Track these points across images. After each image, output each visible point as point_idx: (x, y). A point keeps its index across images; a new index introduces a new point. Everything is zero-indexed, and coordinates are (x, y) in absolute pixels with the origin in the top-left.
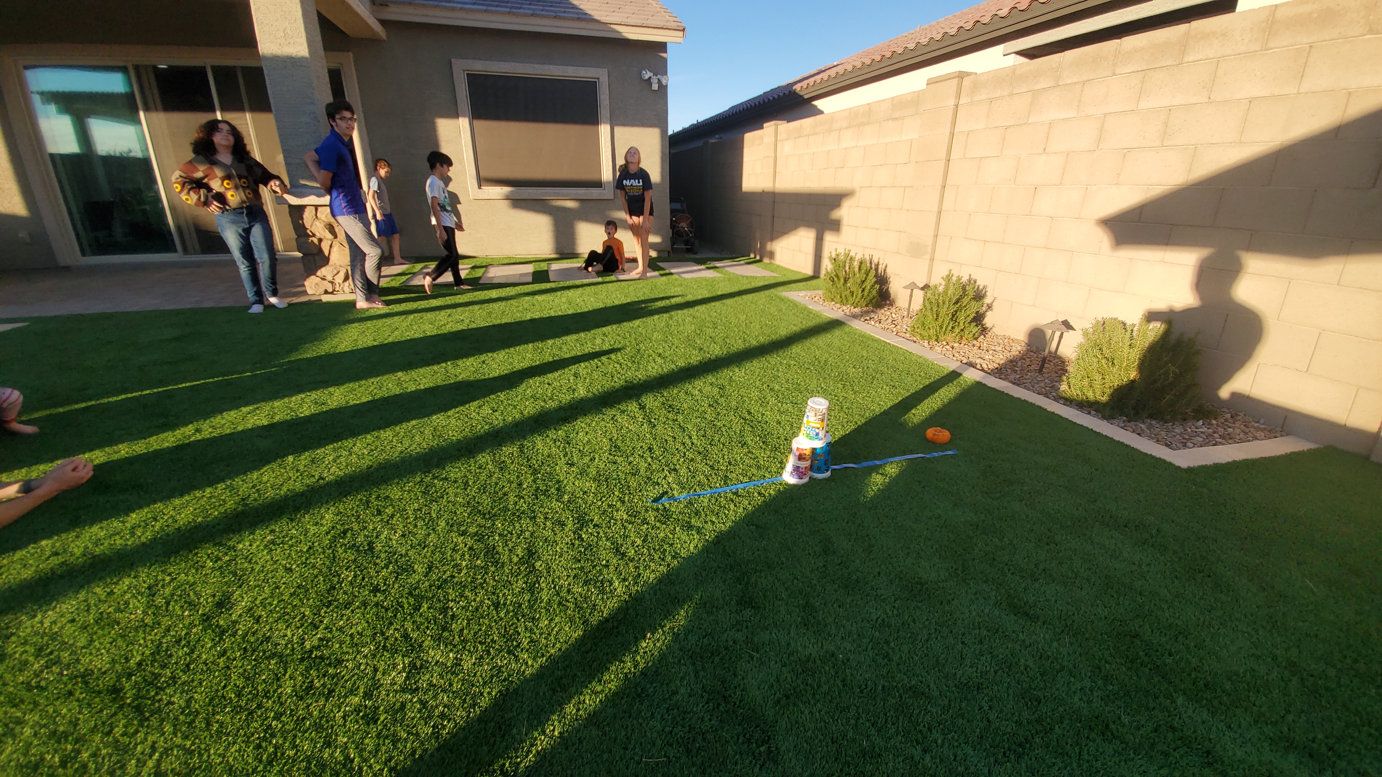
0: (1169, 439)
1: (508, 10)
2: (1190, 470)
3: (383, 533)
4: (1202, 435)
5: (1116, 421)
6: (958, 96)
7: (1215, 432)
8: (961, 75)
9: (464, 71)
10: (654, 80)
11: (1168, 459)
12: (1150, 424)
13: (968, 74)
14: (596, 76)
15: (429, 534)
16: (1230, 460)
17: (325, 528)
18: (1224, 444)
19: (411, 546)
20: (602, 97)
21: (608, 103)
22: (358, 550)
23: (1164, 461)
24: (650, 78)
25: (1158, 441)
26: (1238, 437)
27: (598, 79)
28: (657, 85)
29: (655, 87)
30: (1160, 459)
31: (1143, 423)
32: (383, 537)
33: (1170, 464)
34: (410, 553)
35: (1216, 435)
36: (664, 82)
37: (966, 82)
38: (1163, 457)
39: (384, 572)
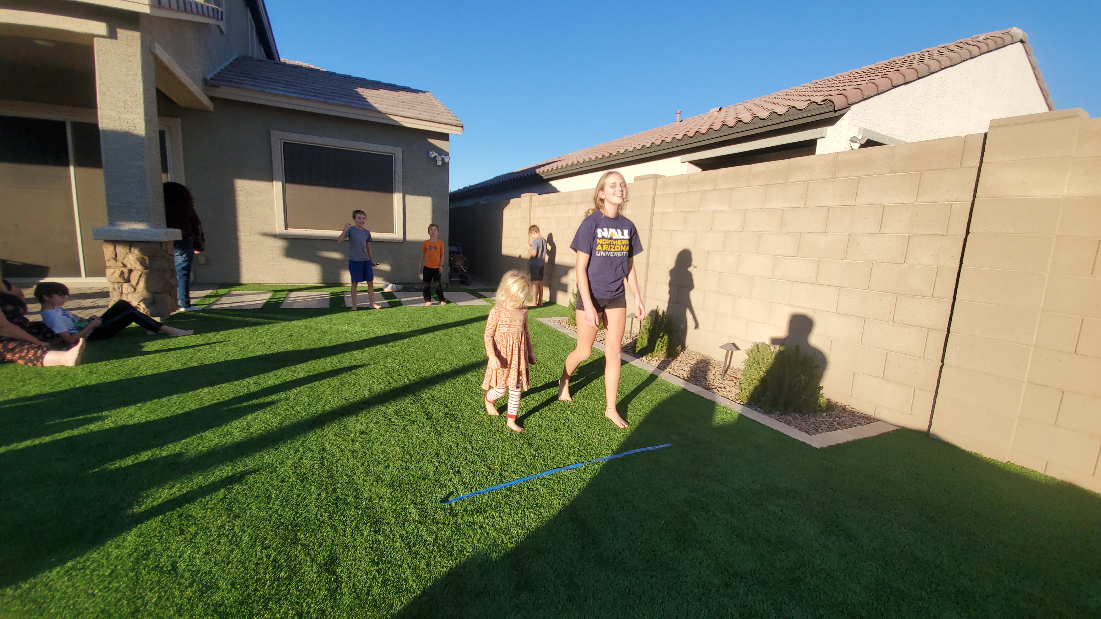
0: (807, 427)
1: (323, 100)
2: (822, 449)
3: (186, 551)
4: (827, 423)
5: (773, 415)
6: (655, 190)
7: (834, 421)
8: (656, 177)
9: (281, 140)
10: (439, 158)
11: (808, 442)
12: (795, 416)
13: (660, 176)
14: (393, 152)
15: (232, 551)
16: (845, 441)
17: (128, 551)
18: (840, 429)
19: (214, 563)
20: (397, 167)
21: (401, 171)
22: (161, 571)
23: (806, 444)
24: (436, 156)
25: (800, 429)
26: (848, 423)
27: (394, 154)
28: (441, 162)
29: (440, 163)
30: (803, 442)
31: (790, 416)
32: (185, 556)
33: (810, 446)
34: (214, 571)
35: (835, 423)
36: (446, 161)
37: (659, 181)
38: (805, 441)
39: (189, 592)
